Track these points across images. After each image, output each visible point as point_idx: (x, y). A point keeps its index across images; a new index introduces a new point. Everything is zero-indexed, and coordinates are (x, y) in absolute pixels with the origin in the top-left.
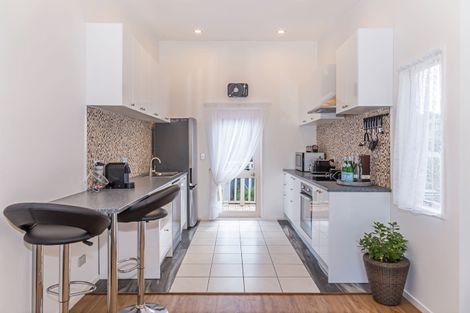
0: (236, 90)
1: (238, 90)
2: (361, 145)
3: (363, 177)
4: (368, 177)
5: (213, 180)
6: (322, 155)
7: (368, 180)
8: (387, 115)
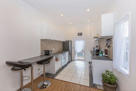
0: (79, 34)
1: (80, 34)
2: (106, 46)
3: (106, 55)
4: (107, 55)
5: (75, 53)
6: (99, 48)
7: (107, 56)
8: (112, 38)
